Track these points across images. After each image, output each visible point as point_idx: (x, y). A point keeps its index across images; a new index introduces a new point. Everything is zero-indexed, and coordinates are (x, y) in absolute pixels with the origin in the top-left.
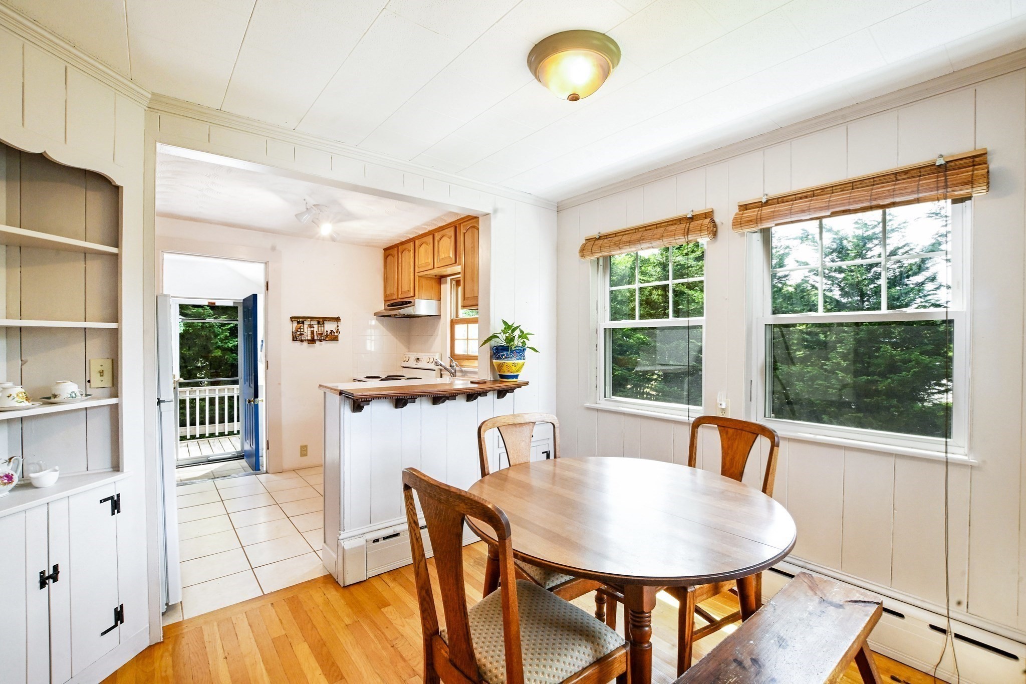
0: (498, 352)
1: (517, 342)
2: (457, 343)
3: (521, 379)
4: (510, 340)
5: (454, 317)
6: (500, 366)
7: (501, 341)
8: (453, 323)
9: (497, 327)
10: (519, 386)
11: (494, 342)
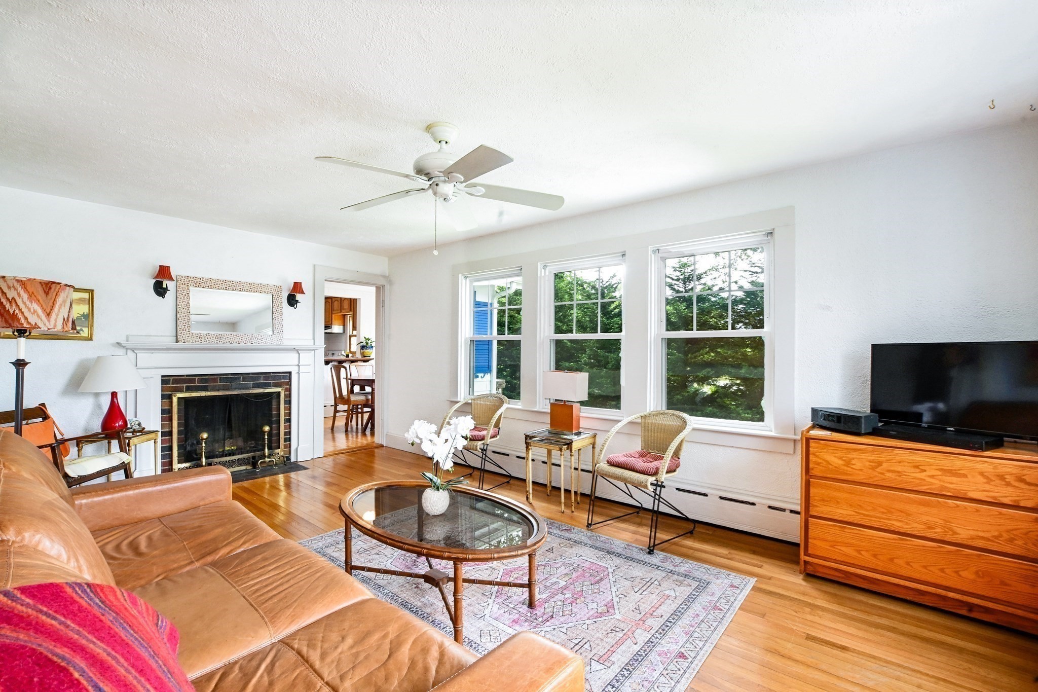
0: (363, 347)
1: (369, 345)
2: (352, 346)
3: (371, 358)
4: (367, 343)
5: (351, 334)
6: (363, 352)
7: (364, 344)
8: (350, 336)
9: (363, 339)
10: (371, 360)
11: (362, 344)
